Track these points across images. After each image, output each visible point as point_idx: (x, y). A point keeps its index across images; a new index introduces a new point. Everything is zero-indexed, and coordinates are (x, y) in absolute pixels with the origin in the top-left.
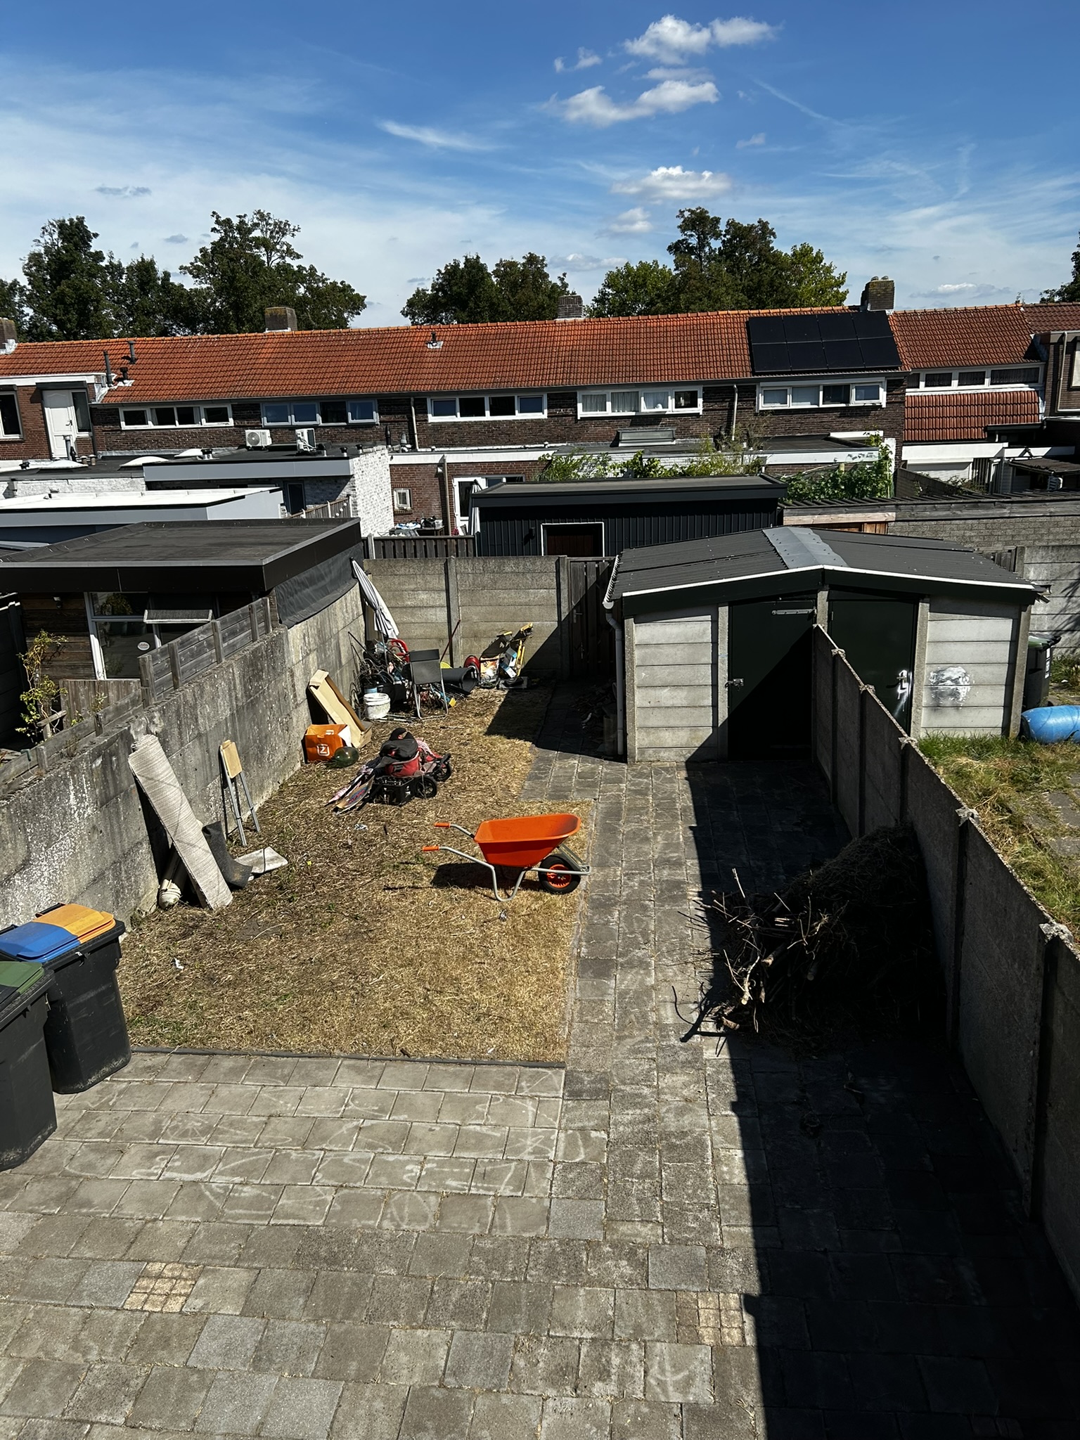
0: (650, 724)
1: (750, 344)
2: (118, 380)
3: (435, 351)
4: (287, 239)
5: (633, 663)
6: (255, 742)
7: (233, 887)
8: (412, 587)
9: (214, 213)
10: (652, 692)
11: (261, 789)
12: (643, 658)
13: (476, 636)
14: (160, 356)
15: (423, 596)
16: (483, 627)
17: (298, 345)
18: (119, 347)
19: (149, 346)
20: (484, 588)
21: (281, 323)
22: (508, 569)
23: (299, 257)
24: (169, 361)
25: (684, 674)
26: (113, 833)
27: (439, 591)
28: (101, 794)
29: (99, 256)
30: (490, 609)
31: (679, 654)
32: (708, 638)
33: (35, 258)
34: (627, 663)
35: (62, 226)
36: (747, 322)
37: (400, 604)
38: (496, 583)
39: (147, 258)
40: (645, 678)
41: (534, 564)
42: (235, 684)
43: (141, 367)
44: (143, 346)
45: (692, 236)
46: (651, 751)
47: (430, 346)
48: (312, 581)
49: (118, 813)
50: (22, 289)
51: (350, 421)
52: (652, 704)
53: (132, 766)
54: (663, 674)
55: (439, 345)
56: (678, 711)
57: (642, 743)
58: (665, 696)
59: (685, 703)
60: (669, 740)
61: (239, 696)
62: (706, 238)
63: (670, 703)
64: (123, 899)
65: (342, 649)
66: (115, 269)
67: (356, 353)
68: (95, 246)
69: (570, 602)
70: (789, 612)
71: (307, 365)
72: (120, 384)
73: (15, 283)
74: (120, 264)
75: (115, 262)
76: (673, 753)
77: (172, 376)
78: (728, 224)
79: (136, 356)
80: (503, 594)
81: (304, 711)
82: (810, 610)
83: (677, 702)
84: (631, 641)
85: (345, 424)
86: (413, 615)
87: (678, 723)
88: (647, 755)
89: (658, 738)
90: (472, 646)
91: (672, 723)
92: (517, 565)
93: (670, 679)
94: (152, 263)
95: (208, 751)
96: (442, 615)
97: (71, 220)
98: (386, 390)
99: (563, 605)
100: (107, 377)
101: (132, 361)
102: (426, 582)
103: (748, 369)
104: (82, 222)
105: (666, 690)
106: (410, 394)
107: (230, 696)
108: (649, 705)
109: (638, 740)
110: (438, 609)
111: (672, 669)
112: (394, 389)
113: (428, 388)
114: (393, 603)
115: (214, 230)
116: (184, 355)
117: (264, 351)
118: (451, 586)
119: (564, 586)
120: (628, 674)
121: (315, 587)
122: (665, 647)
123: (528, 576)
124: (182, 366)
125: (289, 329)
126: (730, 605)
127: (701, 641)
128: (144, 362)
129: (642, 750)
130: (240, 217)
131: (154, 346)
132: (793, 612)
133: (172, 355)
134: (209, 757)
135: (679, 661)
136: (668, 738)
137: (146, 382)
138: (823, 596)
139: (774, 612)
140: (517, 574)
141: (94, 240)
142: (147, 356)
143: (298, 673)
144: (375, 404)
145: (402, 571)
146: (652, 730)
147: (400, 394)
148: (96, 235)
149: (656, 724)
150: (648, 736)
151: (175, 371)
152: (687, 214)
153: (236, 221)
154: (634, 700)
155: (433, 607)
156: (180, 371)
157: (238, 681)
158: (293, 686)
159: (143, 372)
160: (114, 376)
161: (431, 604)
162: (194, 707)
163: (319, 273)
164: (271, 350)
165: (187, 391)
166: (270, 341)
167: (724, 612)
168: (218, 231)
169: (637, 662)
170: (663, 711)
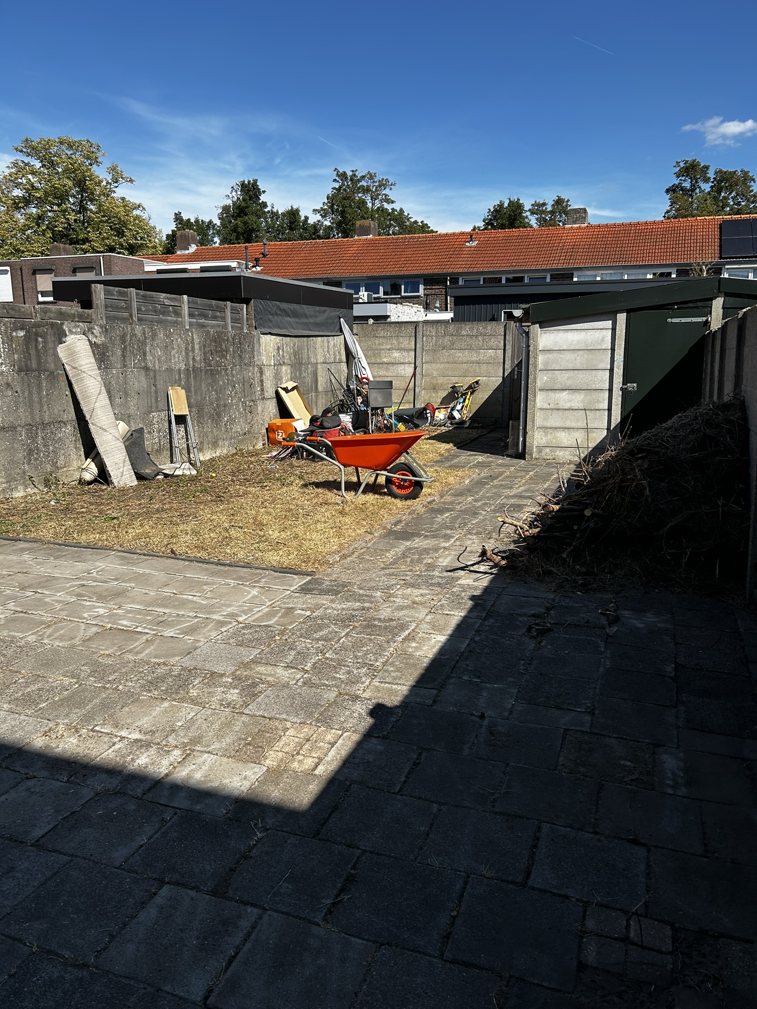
0: (548, 425)
1: (720, 239)
2: (253, 267)
3: (471, 247)
4: (387, 191)
5: (535, 367)
6: (212, 404)
7: (140, 477)
8: (388, 347)
9: (336, 169)
10: (552, 395)
11: (215, 445)
12: (546, 363)
13: (435, 388)
14: (283, 253)
15: (396, 354)
16: (441, 380)
17: (375, 245)
18: (258, 248)
19: (277, 247)
20: (444, 348)
21: (366, 231)
22: (464, 333)
23: (393, 202)
24: (288, 256)
25: (582, 379)
26: (31, 400)
27: (408, 350)
28: (20, 361)
29: (264, 205)
30: (447, 366)
31: (578, 360)
32: (608, 345)
33: (226, 209)
34: (530, 366)
35: (243, 185)
36: (720, 224)
37: (378, 360)
38: (453, 344)
39: (295, 207)
40: (547, 381)
41: (485, 328)
42: (193, 347)
43: (269, 259)
44: (274, 247)
45: (685, 181)
46: (548, 450)
47: (468, 244)
48: (295, 315)
49: (39, 386)
50: (214, 225)
51: (403, 294)
52: (552, 406)
53: (61, 355)
54: (563, 379)
55: (475, 244)
56: (575, 413)
57: (540, 441)
58: (564, 399)
59: (581, 406)
60: (565, 441)
61: (198, 358)
62: (696, 182)
63: (567, 406)
64: (36, 459)
65: (320, 379)
66: (275, 215)
67: (414, 249)
68: (263, 198)
69: (513, 361)
70: (684, 320)
71: (379, 257)
72: (254, 269)
73: (210, 222)
74: (278, 212)
75: (275, 210)
76: (567, 453)
77: (288, 265)
78: (716, 173)
79: (267, 253)
80: (459, 354)
81: (272, 407)
82: (704, 319)
83: (575, 405)
84: (536, 348)
85: (399, 296)
86: (387, 370)
87: (574, 425)
88: (543, 454)
89: (555, 438)
90: (430, 397)
91: (568, 424)
92: (471, 329)
93: (569, 383)
94: (297, 211)
95: (155, 385)
96: (410, 370)
97: (249, 182)
98: (431, 271)
99: (506, 363)
100: (246, 264)
101: (264, 255)
102: (399, 343)
103: (716, 255)
104: (257, 182)
105: (565, 393)
106: (447, 274)
107: (187, 354)
108: (548, 407)
109: (537, 439)
110: (407, 365)
111: (571, 373)
112: (436, 271)
113: (461, 270)
114: (373, 361)
115: (335, 180)
116: (298, 252)
117: (352, 249)
118: (418, 346)
119: (509, 347)
120: (531, 377)
121: (297, 320)
122: (566, 352)
123: (480, 338)
124: (296, 258)
125: (371, 236)
126: (628, 311)
127: (599, 347)
128: (272, 256)
129: (540, 449)
130: (353, 171)
131: (281, 247)
132: (689, 320)
133: (290, 253)
134: (156, 392)
135: (578, 366)
136: (565, 438)
137: (271, 268)
138: (718, 304)
139: (669, 320)
140: (471, 336)
141: (263, 195)
142: (275, 253)
143: (268, 374)
144: (422, 281)
145: (382, 334)
146: (551, 431)
147: (439, 275)
148: (264, 192)
149: (554, 425)
150: (546, 436)
151: (291, 262)
152: (682, 165)
153: (349, 174)
154: (535, 401)
155: (403, 363)
156: (293, 262)
157: (197, 347)
158: (262, 381)
159: (270, 262)
160: (250, 264)
161: (402, 361)
162: (144, 343)
163: (406, 214)
164: (356, 249)
165: (295, 273)
166: (357, 243)
167: (622, 318)
168: (338, 181)
169: (540, 366)
170: (561, 413)
